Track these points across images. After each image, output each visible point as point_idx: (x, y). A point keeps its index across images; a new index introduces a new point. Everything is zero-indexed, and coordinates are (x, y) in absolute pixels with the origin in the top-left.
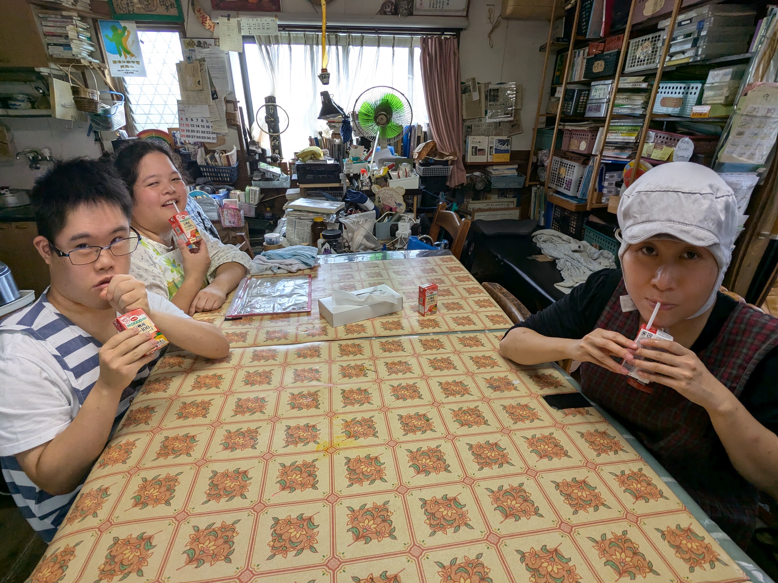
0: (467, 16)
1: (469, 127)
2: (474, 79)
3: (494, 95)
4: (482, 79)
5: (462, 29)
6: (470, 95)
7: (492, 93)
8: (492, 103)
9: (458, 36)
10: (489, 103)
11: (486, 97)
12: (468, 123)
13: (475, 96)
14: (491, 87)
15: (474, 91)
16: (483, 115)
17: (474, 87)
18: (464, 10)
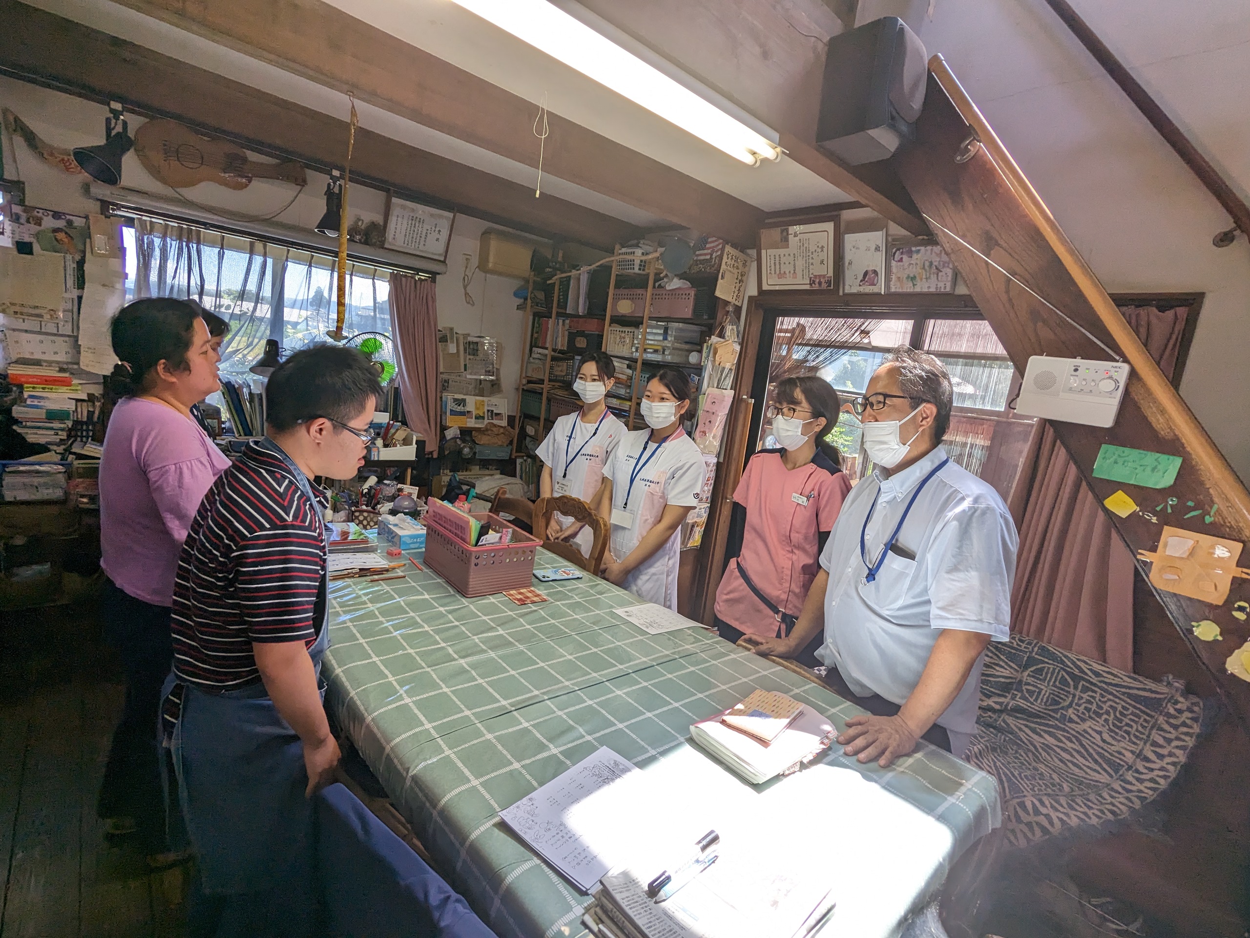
0: (444, 262)
1: (447, 381)
2: (452, 329)
3: (474, 349)
4: (460, 330)
5: (439, 274)
6: (446, 346)
7: (471, 346)
8: (471, 357)
9: (434, 280)
10: (468, 357)
11: (465, 350)
12: (445, 376)
13: (452, 348)
14: (470, 339)
15: (453, 342)
16: (463, 370)
17: (452, 338)
18: (440, 255)
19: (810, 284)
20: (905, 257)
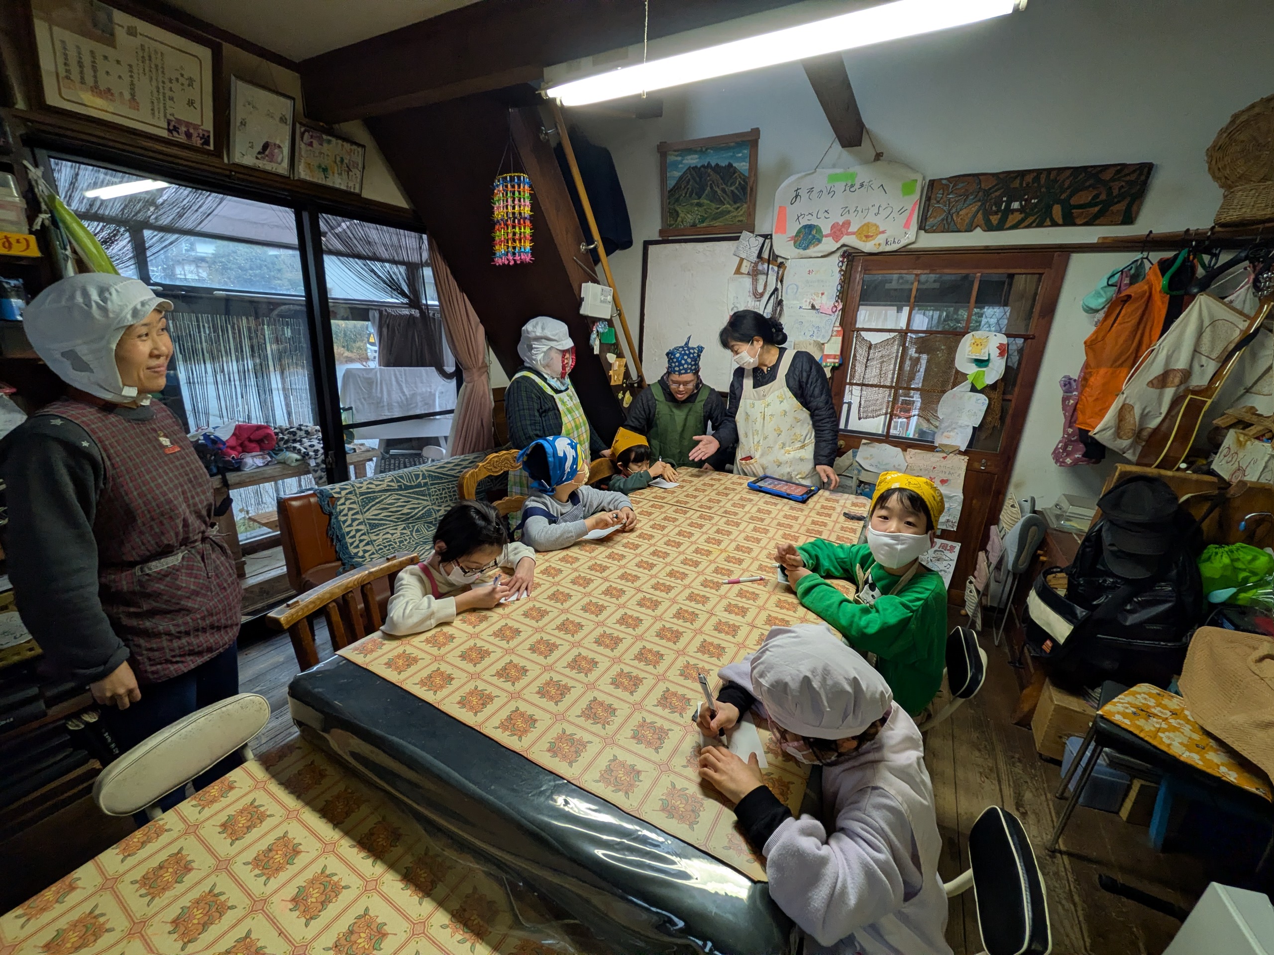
19: (169, 130)
20: (315, 143)
